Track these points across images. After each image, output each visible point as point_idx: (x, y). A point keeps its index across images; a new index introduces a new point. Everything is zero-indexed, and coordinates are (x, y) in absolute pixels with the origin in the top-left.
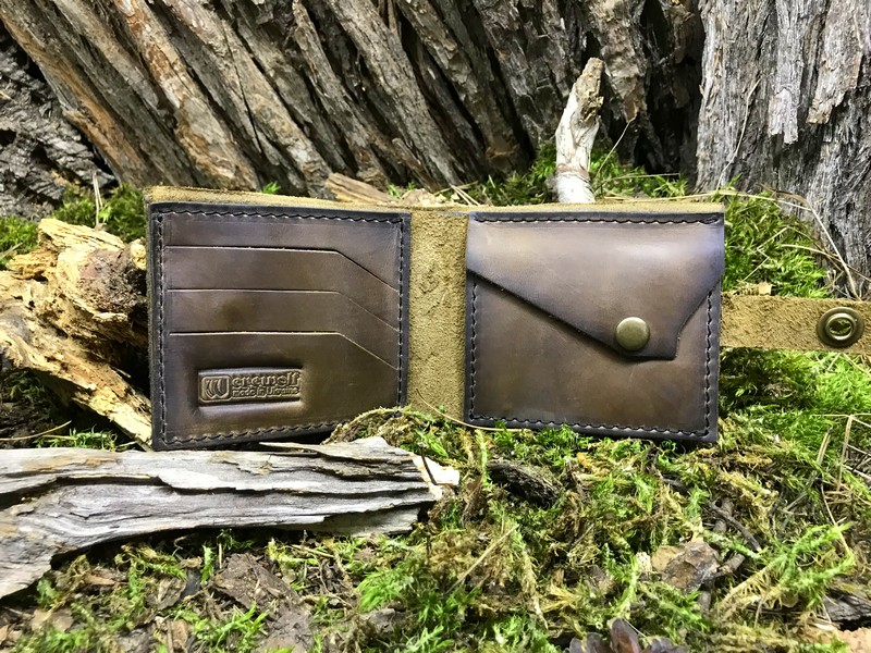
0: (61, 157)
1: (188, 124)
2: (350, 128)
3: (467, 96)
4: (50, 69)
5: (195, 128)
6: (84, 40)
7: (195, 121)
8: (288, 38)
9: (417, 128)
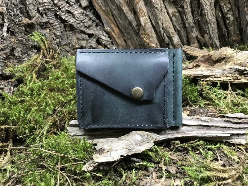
0: (103, 41)
1: (145, 31)
2: (192, 32)
3: (229, 21)
4: (105, 16)
7: (148, 30)
8: (180, 5)
9: (213, 31)
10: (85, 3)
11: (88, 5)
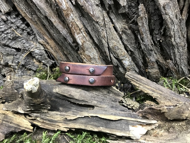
0: (37, 56)
1: (84, 51)
2: (150, 55)
4: (33, 25)
5: (87, 53)
6: (46, 17)
7: (87, 50)
8: (132, 20)
9: (180, 57)
10: (6, 8)
11: (9, 10)
